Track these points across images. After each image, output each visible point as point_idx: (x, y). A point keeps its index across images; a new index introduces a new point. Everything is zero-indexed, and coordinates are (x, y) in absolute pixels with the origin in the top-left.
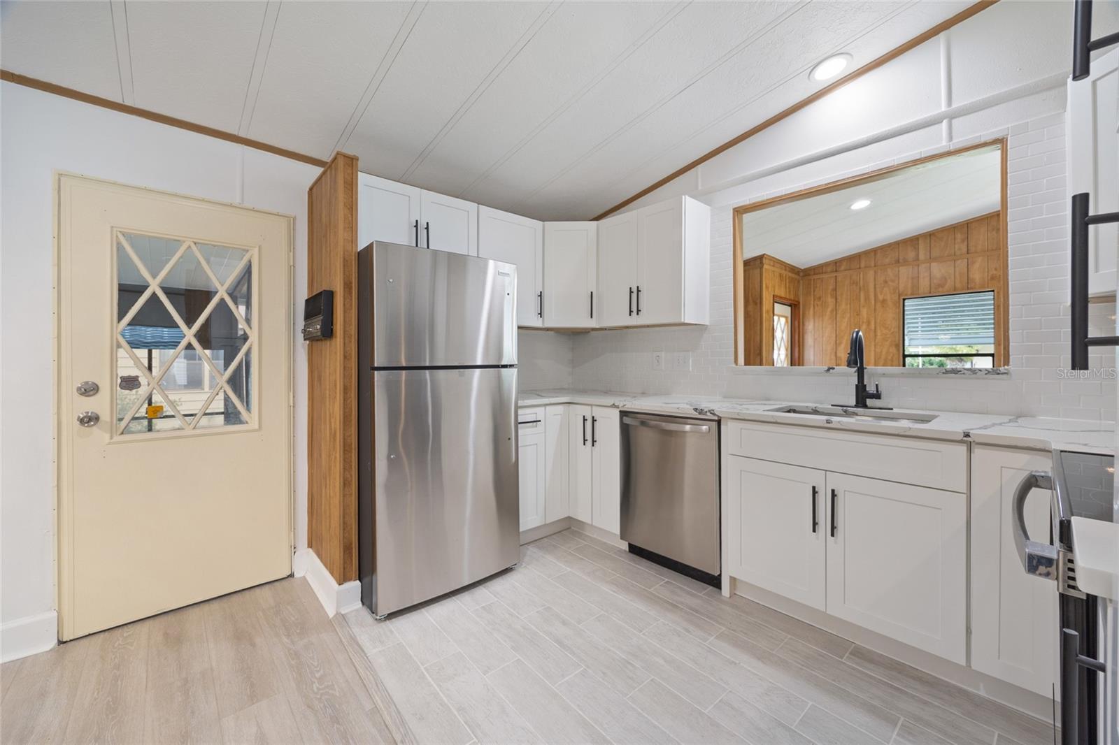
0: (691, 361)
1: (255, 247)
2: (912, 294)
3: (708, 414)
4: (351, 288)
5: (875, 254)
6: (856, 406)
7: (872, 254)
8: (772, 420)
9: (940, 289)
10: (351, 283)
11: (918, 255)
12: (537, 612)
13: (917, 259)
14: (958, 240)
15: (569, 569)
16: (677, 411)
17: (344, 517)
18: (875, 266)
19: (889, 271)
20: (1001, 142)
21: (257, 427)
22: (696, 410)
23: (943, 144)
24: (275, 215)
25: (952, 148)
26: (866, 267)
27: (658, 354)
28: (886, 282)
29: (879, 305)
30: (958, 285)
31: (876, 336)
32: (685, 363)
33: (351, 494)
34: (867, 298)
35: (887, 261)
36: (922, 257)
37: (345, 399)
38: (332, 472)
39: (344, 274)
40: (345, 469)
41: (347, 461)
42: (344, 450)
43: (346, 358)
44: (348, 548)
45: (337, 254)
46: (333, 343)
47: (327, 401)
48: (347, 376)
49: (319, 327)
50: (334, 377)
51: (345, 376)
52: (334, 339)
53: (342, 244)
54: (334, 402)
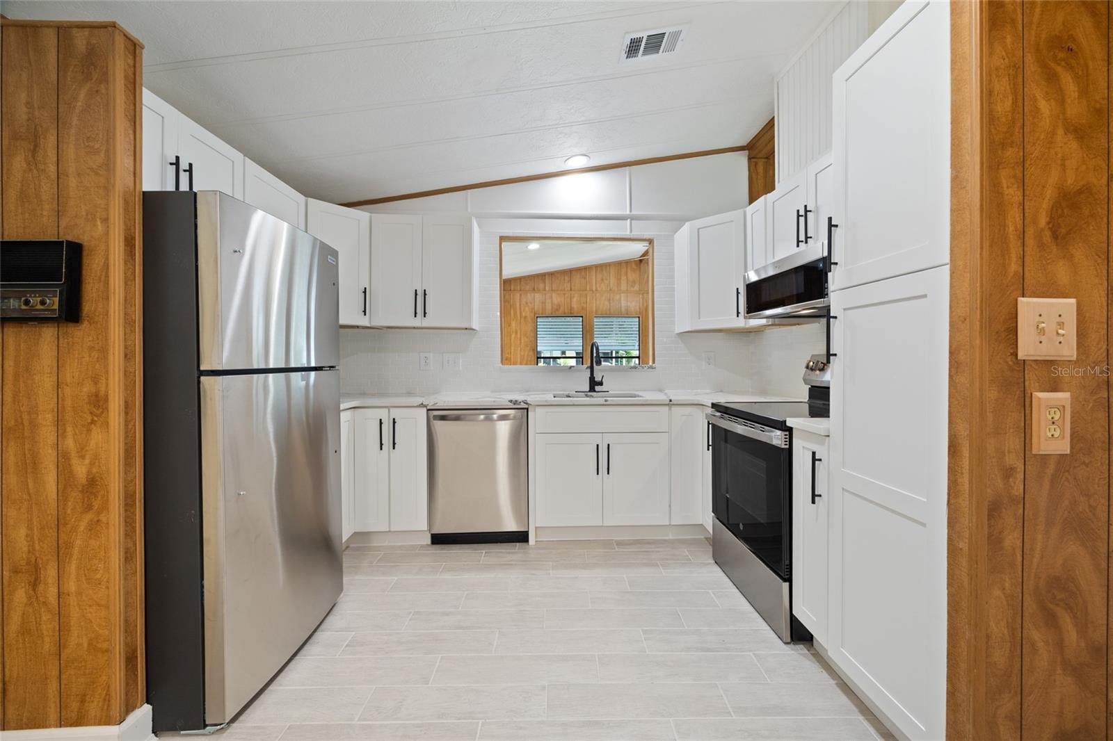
0: (461, 361)
2: (542, 314)
3: (522, 403)
5: (520, 281)
6: (590, 391)
7: (518, 281)
8: (571, 403)
9: (557, 313)
11: (545, 286)
12: (410, 620)
13: (545, 290)
14: (566, 281)
15: (396, 578)
16: (493, 404)
17: (126, 613)
18: (520, 290)
19: (529, 295)
20: (651, 241)
22: (511, 401)
23: (627, 233)
25: (632, 237)
26: (514, 290)
27: (426, 355)
28: (527, 303)
29: (522, 320)
30: (566, 311)
31: (521, 343)
32: (455, 363)
34: (515, 314)
35: (528, 288)
36: (547, 288)
37: (127, 423)
38: (76, 551)
39: (125, 223)
40: (126, 535)
41: (129, 522)
42: (126, 505)
43: (128, 357)
44: (130, 660)
45: (107, 189)
46: (80, 334)
47: (47, 434)
48: (129, 387)
49: (54, 302)
50: (88, 388)
51: (126, 386)
52: (86, 324)
53: (122, 178)
54: (89, 431)
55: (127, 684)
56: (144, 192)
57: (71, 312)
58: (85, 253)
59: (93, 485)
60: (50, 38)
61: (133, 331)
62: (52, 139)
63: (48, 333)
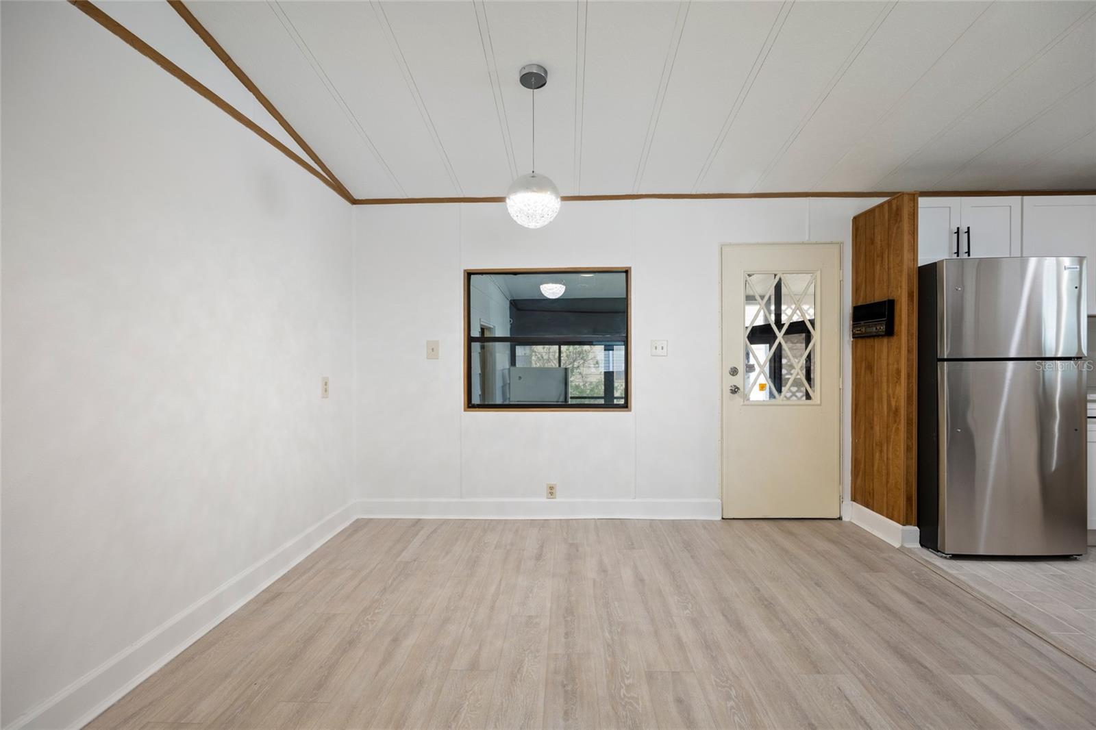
1: (817, 271)
4: (913, 296)
10: (913, 292)
17: (907, 475)
21: (819, 402)
24: (829, 243)
33: (912, 458)
37: (908, 384)
38: (892, 440)
39: (908, 286)
40: (908, 438)
41: (909, 432)
42: (908, 423)
43: (909, 351)
44: (909, 499)
45: (901, 271)
46: (894, 339)
47: (885, 385)
48: (910, 366)
49: (883, 328)
50: (895, 366)
51: (908, 366)
52: (895, 337)
53: (906, 263)
54: (896, 386)
55: (907, 510)
56: (919, 267)
57: (890, 332)
58: (895, 303)
59: (897, 411)
60: (906, 198)
61: (912, 339)
62: (887, 253)
63: (885, 340)
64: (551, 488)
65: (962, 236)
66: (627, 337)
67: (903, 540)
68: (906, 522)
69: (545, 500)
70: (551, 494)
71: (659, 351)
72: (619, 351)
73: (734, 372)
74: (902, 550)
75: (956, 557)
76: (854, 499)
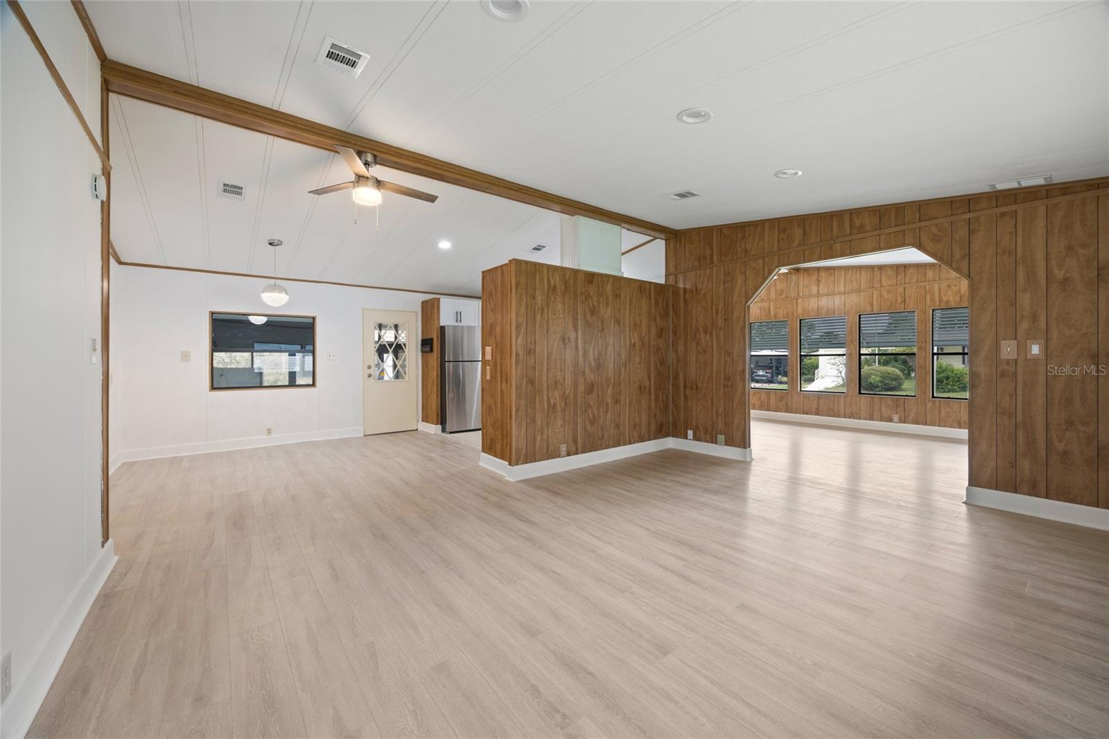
1: (407, 323)
4: (438, 339)
10: (438, 336)
21: (408, 380)
24: (412, 312)
64: (269, 430)
65: (458, 316)
66: (314, 350)
67: (436, 431)
68: (437, 424)
69: (265, 437)
70: (269, 433)
71: (331, 358)
72: (309, 358)
73: (369, 367)
74: (435, 434)
75: (451, 433)
76: (423, 421)
